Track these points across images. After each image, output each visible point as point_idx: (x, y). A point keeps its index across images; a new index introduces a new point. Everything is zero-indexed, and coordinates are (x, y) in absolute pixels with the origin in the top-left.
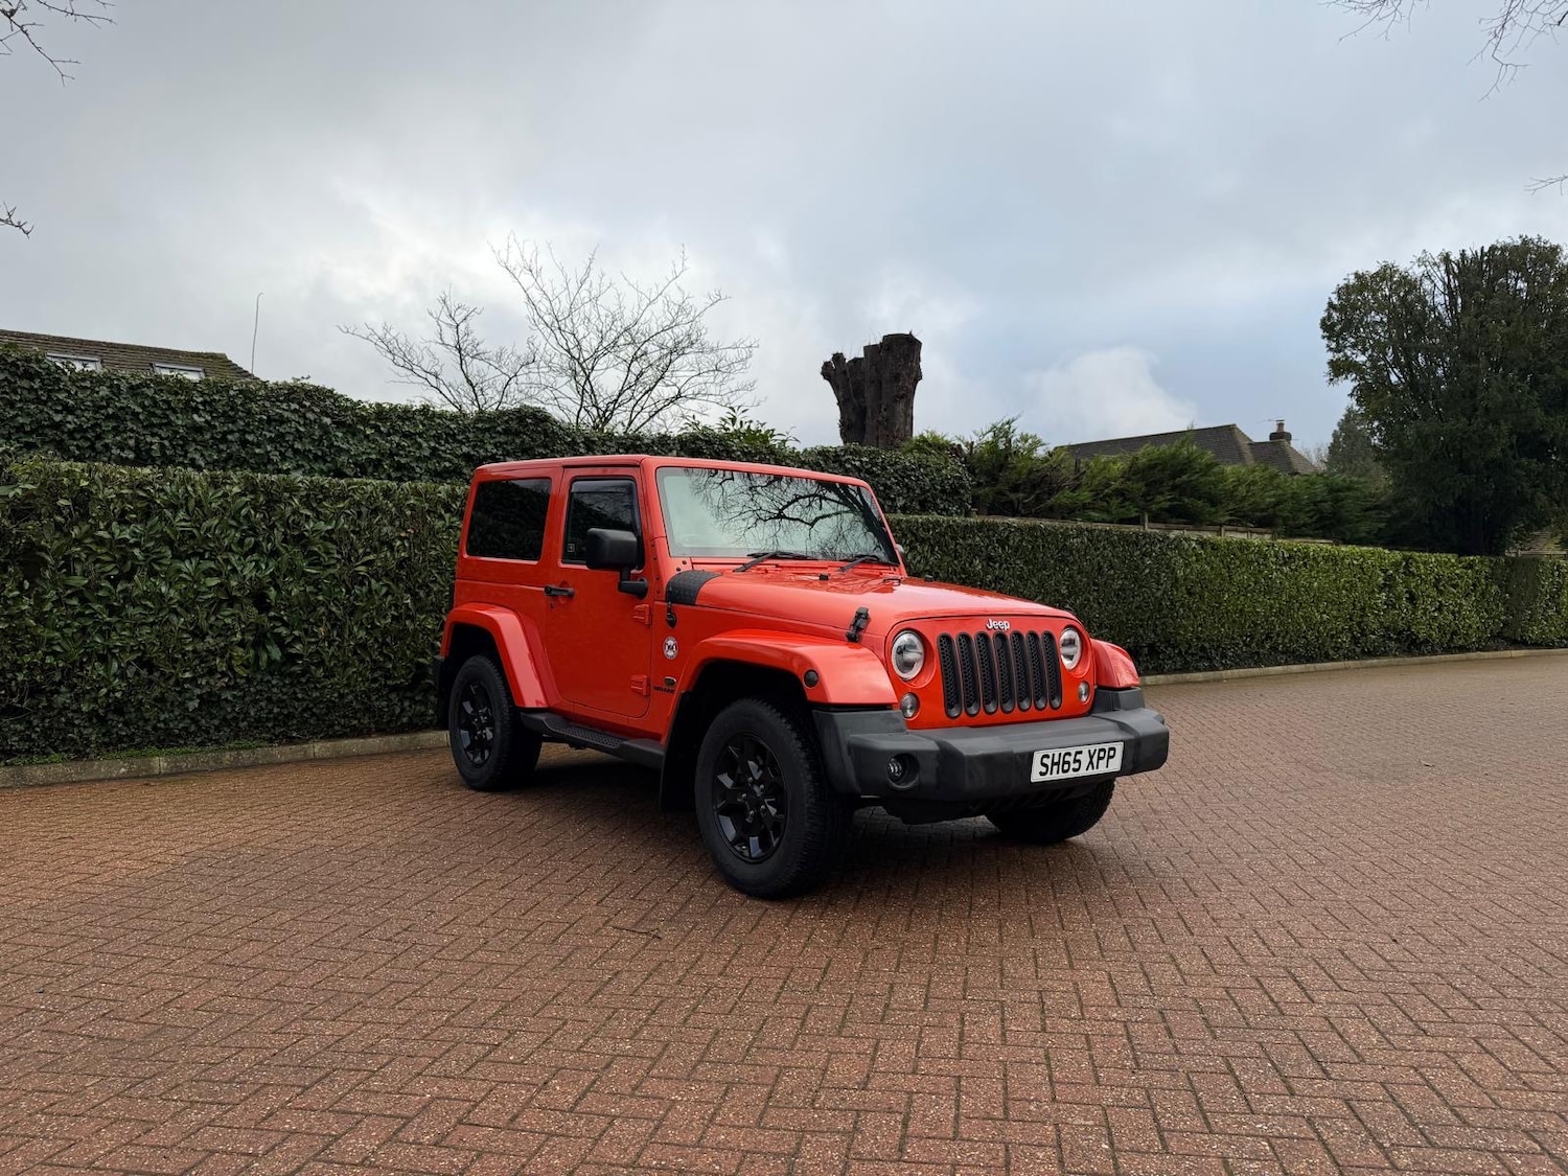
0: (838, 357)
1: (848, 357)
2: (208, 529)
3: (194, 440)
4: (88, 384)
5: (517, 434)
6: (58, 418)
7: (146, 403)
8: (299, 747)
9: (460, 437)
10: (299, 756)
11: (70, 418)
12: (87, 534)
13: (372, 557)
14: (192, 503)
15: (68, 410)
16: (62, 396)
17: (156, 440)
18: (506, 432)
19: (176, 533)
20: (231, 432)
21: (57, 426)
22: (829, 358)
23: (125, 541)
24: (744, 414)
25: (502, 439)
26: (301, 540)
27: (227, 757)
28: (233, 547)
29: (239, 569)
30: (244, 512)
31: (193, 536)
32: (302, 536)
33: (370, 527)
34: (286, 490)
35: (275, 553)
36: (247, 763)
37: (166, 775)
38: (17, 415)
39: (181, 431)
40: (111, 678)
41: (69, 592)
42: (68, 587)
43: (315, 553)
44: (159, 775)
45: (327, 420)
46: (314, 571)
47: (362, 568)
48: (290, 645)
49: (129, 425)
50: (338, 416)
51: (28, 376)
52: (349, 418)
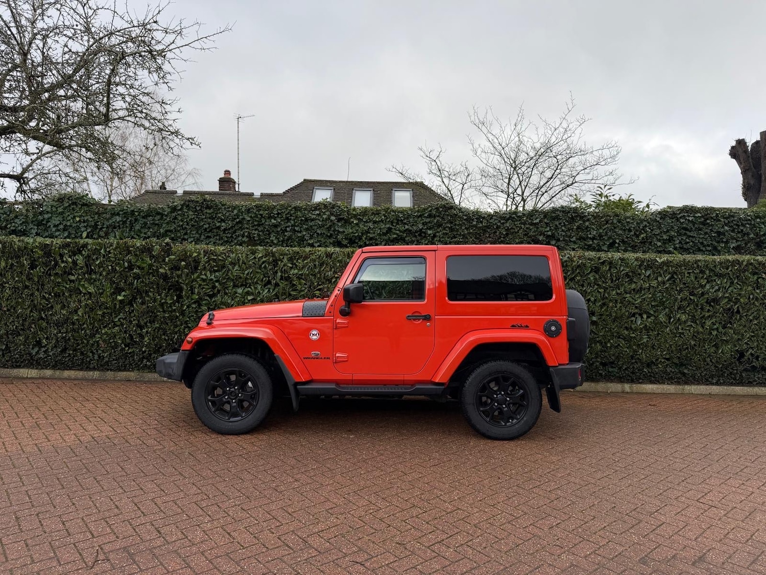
0: (741, 143)
1: (750, 142)
2: (247, 274)
4: (230, 209)
5: (435, 217)
6: (218, 224)
7: (253, 216)
9: (405, 221)
11: (223, 224)
12: (198, 277)
13: (322, 287)
15: (223, 221)
16: (220, 215)
17: (256, 232)
18: (430, 216)
19: (234, 276)
20: (289, 226)
21: (219, 228)
22: (734, 144)
23: (212, 279)
24: (609, 191)
25: (428, 220)
26: (288, 279)
28: (259, 282)
29: (261, 292)
30: (263, 266)
31: (241, 278)
32: (288, 277)
33: (319, 272)
35: (277, 285)
38: (204, 224)
39: (267, 227)
41: (193, 301)
42: (192, 299)
43: (295, 285)
45: (333, 218)
46: (295, 294)
47: (318, 292)
49: (246, 226)
50: (340, 215)
51: (208, 207)
52: (345, 216)
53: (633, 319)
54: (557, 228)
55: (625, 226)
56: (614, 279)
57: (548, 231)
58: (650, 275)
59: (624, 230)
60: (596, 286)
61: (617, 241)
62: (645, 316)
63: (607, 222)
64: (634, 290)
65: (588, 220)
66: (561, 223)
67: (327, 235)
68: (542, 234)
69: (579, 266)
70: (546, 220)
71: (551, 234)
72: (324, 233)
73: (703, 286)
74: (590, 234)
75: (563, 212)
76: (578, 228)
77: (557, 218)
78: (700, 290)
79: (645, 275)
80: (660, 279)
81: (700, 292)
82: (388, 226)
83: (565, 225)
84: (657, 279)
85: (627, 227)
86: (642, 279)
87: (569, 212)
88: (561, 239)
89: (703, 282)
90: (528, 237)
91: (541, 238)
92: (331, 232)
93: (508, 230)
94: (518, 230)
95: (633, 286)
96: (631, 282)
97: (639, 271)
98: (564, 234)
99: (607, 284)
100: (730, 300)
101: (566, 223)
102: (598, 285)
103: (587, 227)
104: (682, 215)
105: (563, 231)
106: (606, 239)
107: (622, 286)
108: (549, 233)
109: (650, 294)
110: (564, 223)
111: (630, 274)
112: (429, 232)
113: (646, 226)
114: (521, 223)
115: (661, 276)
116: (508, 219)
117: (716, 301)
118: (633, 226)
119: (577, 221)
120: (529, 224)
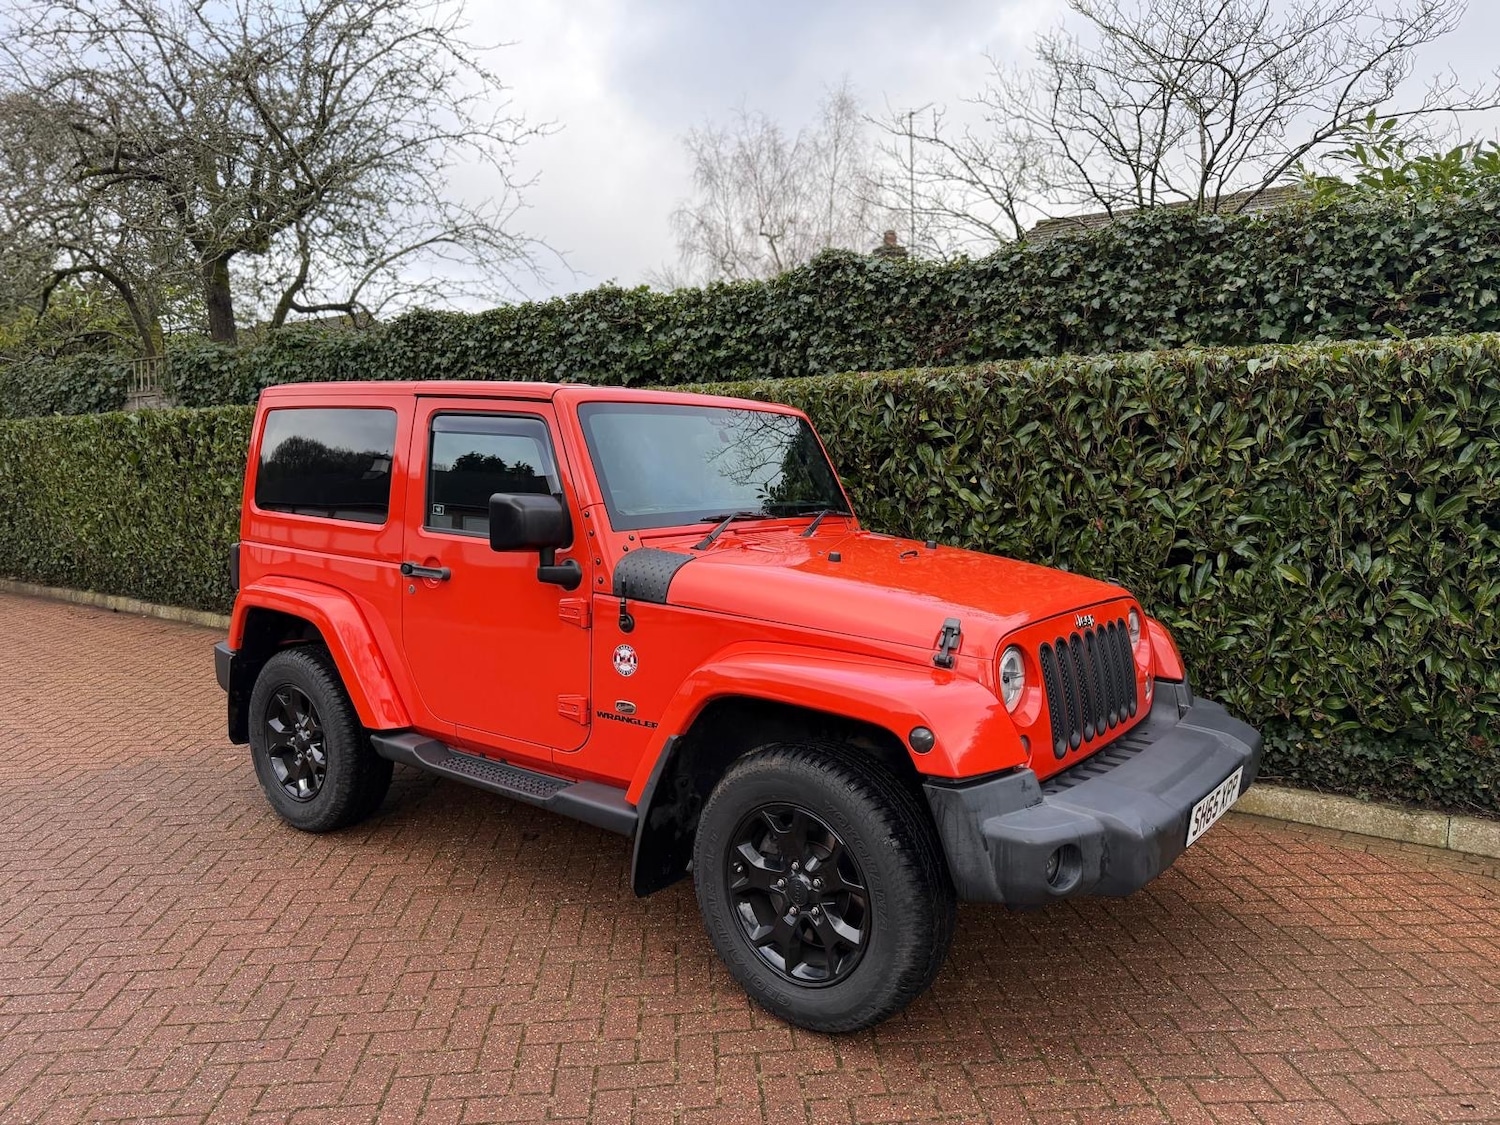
4: (452, 329)
21: (438, 366)
50: (620, 317)
52: (630, 317)
53: (1186, 568)
54: (1120, 286)
55: (1346, 252)
57: (1093, 297)
58: (1221, 420)
59: (1346, 264)
62: (1221, 561)
64: (1170, 472)
66: (1132, 267)
67: (594, 366)
70: (1092, 266)
72: (588, 361)
73: (1449, 455)
75: (1140, 231)
76: (1193, 275)
78: (1434, 467)
79: (1204, 424)
80: (1261, 432)
81: (1437, 478)
82: (710, 331)
83: (1142, 274)
84: (1249, 432)
85: (1354, 254)
86: (1194, 437)
89: (1450, 437)
91: (1070, 319)
92: (603, 357)
93: (985, 306)
95: (1166, 460)
96: (1156, 444)
97: (1183, 406)
98: (1139, 299)
101: (1145, 266)
103: (1219, 270)
105: (1136, 291)
109: (1230, 485)
110: (1140, 268)
111: (1152, 421)
112: (794, 334)
113: (1433, 240)
115: (1264, 421)
116: (991, 278)
118: (1379, 245)
119: (1189, 254)
120: (1040, 282)
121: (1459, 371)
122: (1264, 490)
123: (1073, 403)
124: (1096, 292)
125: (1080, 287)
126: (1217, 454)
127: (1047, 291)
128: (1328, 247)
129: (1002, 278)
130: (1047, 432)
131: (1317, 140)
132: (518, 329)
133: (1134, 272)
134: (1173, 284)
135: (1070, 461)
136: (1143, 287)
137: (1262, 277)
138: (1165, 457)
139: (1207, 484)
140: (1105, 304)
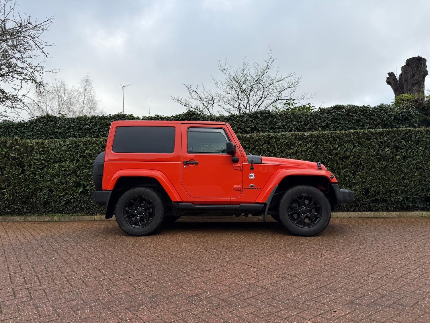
1: (397, 74)
2: (61, 155)
3: (88, 132)
4: (63, 121)
6: (56, 130)
7: (76, 124)
8: (91, 216)
10: (90, 219)
11: (59, 130)
12: (33, 158)
14: (57, 148)
16: (57, 125)
19: (53, 156)
21: (57, 132)
22: (388, 75)
23: (40, 159)
24: (293, 101)
26: (84, 156)
27: (72, 218)
28: (67, 159)
29: (69, 165)
30: (70, 150)
31: (57, 157)
34: (80, 142)
35: (78, 160)
36: (76, 220)
37: (57, 221)
38: (49, 131)
40: (43, 195)
42: (30, 171)
44: (55, 221)
48: (86, 187)
49: (72, 130)
51: (51, 121)
54: (257, 123)
55: (298, 120)
56: (279, 147)
57: (252, 125)
58: (301, 144)
59: (298, 122)
60: (268, 152)
61: (293, 128)
63: (288, 118)
64: (292, 153)
65: (276, 117)
66: (259, 120)
68: (248, 127)
69: (257, 141)
70: (251, 119)
71: (253, 127)
73: (336, 149)
74: (277, 125)
75: (260, 113)
76: (270, 122)
77: (257, 117)
78: (334, 151)
79: (298, 144)
80: (308, 145)
81: (335, 153)
83: (262, 121)
84: (306, 146)
85: (299, 120)
86: (296, 147)
87: (264, 113)
88: (260, 129)
89: (337, 146)
90: (241, 129)
91: (248, 129)
94: (235, 126)
95: (292, 151)
96: (290, 148)
97: (294, 141)
98: (261, 126)
99: (275, 151)
100: (355, 157)
101: (262, 120)
102: (270, 151)
103: (275, 121)
104: (333, 111)
105: (261, 124)
106: (287, 127)
107: (284, 151)
108: (253, 126)
109: (303, 155)
110: (261, 120)
111: (289, 144)
113: (311, 119)
114: (236, 122)
115: (308, 143)
117: (345, 158)
118: (303, 119)
119: (269, 118)
120: (241, 122)
121: (337, 136)
122: (308, 156)
123: (274, 140)
124: (252, 124)
125: (248, 123)
126: (301, 150)
127: (242, 123)
128: (294, 119)
129: (231, 120)
130: (269, 146)
131: (274, 102)
132: (91, 122)
133: (260, 121)
134: (266, 124)
135: (273, 151)
136: (262, 124)
137: (283, 123)
138: (291, 150)
139: (299, 155)
140: (255, 126)
